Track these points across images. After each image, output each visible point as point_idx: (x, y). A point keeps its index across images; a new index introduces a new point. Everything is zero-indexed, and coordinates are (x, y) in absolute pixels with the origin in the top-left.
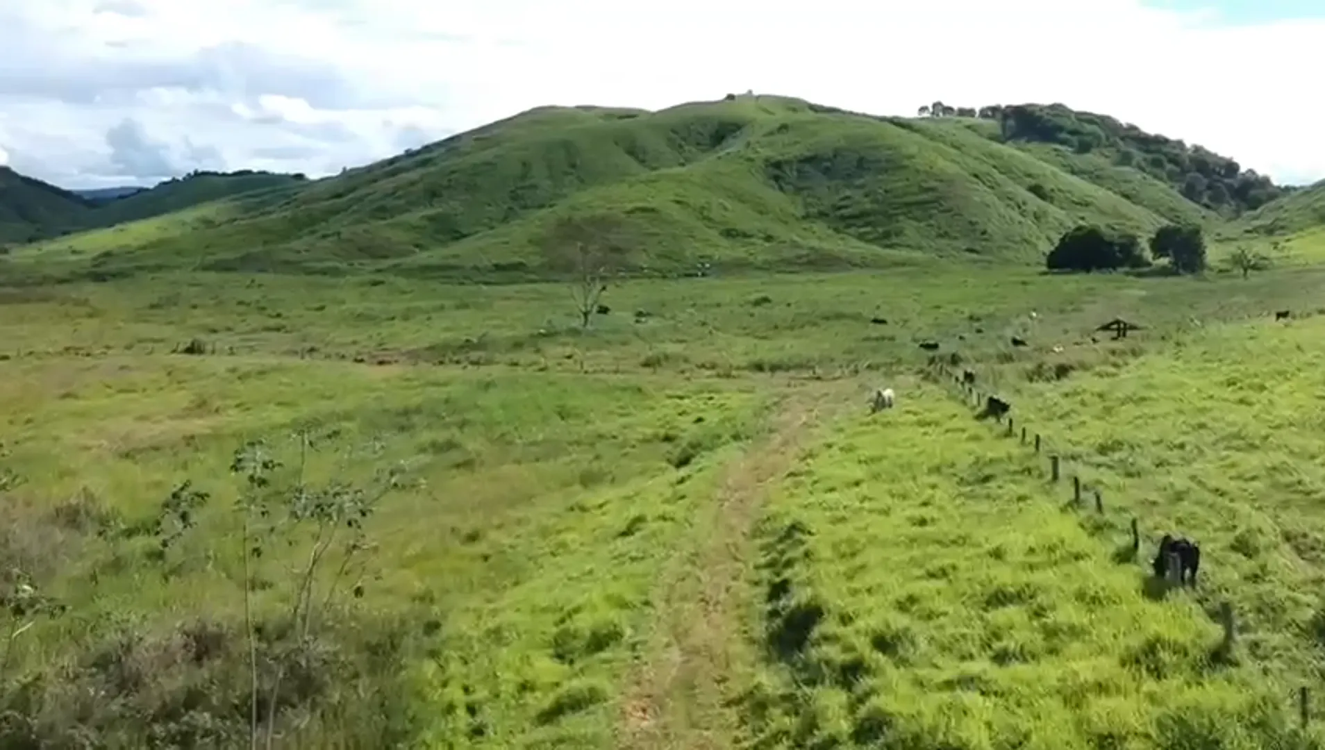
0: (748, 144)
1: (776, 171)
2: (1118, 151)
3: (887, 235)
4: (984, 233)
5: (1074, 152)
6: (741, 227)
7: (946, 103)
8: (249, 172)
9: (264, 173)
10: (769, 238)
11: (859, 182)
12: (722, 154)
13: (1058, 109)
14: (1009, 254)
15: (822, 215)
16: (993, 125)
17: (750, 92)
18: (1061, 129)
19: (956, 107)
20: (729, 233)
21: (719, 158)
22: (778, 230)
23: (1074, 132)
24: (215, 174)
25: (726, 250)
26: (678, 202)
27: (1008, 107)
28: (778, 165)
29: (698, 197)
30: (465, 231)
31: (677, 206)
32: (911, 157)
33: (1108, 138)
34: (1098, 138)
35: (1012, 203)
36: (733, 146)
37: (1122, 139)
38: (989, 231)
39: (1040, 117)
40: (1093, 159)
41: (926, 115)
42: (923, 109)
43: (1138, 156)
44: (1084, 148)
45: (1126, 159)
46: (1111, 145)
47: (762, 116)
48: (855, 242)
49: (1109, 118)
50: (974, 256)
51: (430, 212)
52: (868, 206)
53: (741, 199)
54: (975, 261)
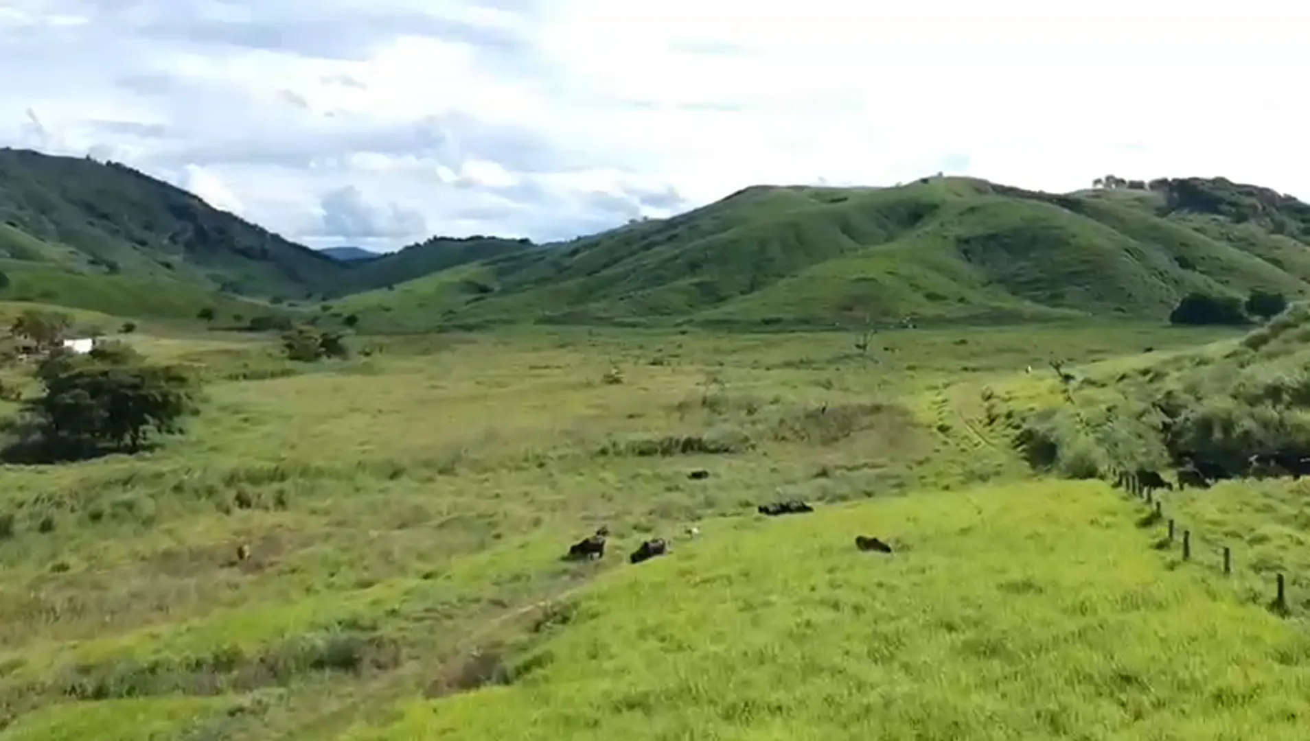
0: (942, 225)
1: (965, 246)
2: (1273, 220)
3: (1053, 297)
4: (1130, 295)
5: (1232, 222)
6: (940, 292)
7: (1118, 176)
8: (479, 238)
9: (493, 238)
10: (961, 300)
11: (1033, 255)
12: (919, 232)
13: (1220, 182)
14: (1147, 312)
15: (1001, 281)
16: (1160, 198)
17: (940, 174)
18: (1220, 200)
19: (1127, 179)
20: (932, 297)
21: (919, 236)
22: (969, 294)
23: (1233, 204)
24: (451, 240)
25: (930, 310)
26: (890, 273)
27: (1174, 180)
28: (967, 241)
29: (905, 270)
30: (723, 294)
31: (890, 276)
32: (1074, 236)
33: (1264, 208)
34: (1254, 207)
35: (1156, 272)
36: (930, 226)
37: (1278, 209)
38: (1134, 294)
39: (1202, 192)
40: (1251, 228)
41: (1100, 186)
42: (1097, 182)
43: (1293, 225)
44: (1240, 218)
45: (1280, 228)
46: (1268, 215)
47: (951, 198)
48: (1028, 303)
49: (1267, 190)
50: (1120, 314)
51: (696, 280)
52: (1040, 275)
53: (938, 269)
54: (1120, 318)
